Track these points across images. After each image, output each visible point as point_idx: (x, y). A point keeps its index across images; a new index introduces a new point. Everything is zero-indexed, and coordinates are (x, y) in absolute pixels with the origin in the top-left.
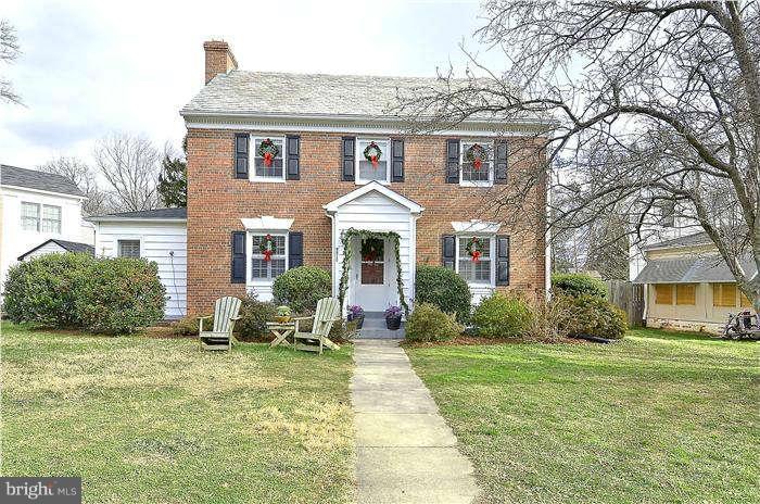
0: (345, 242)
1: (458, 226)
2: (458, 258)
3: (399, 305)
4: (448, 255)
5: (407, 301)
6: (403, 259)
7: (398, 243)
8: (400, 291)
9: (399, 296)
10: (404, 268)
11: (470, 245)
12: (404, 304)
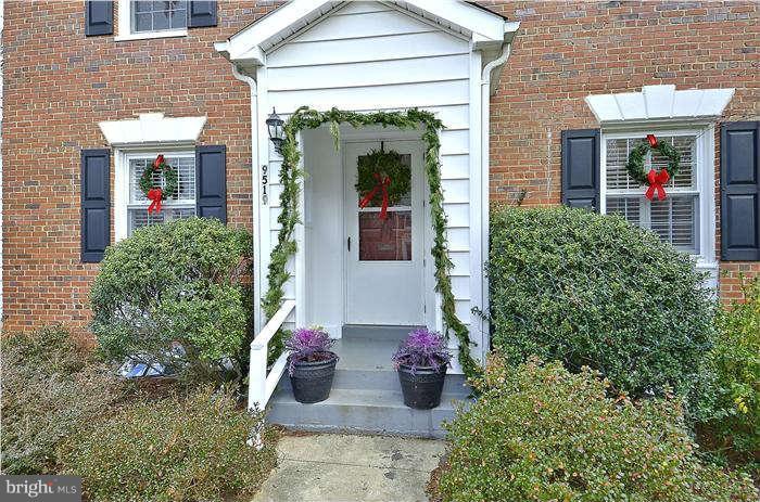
0: (281, 145)
1: (606, 107)
2: (604, 192)
3: (438, 325)
4: (578, 183)
5: (464, 315)
6: (450, 192)
7: (434, 143)
8: (443, 286)
9: (439, 300)
10: (453, 217)
11: (637, 155)
12: (452, 322)
